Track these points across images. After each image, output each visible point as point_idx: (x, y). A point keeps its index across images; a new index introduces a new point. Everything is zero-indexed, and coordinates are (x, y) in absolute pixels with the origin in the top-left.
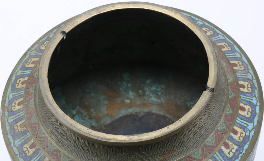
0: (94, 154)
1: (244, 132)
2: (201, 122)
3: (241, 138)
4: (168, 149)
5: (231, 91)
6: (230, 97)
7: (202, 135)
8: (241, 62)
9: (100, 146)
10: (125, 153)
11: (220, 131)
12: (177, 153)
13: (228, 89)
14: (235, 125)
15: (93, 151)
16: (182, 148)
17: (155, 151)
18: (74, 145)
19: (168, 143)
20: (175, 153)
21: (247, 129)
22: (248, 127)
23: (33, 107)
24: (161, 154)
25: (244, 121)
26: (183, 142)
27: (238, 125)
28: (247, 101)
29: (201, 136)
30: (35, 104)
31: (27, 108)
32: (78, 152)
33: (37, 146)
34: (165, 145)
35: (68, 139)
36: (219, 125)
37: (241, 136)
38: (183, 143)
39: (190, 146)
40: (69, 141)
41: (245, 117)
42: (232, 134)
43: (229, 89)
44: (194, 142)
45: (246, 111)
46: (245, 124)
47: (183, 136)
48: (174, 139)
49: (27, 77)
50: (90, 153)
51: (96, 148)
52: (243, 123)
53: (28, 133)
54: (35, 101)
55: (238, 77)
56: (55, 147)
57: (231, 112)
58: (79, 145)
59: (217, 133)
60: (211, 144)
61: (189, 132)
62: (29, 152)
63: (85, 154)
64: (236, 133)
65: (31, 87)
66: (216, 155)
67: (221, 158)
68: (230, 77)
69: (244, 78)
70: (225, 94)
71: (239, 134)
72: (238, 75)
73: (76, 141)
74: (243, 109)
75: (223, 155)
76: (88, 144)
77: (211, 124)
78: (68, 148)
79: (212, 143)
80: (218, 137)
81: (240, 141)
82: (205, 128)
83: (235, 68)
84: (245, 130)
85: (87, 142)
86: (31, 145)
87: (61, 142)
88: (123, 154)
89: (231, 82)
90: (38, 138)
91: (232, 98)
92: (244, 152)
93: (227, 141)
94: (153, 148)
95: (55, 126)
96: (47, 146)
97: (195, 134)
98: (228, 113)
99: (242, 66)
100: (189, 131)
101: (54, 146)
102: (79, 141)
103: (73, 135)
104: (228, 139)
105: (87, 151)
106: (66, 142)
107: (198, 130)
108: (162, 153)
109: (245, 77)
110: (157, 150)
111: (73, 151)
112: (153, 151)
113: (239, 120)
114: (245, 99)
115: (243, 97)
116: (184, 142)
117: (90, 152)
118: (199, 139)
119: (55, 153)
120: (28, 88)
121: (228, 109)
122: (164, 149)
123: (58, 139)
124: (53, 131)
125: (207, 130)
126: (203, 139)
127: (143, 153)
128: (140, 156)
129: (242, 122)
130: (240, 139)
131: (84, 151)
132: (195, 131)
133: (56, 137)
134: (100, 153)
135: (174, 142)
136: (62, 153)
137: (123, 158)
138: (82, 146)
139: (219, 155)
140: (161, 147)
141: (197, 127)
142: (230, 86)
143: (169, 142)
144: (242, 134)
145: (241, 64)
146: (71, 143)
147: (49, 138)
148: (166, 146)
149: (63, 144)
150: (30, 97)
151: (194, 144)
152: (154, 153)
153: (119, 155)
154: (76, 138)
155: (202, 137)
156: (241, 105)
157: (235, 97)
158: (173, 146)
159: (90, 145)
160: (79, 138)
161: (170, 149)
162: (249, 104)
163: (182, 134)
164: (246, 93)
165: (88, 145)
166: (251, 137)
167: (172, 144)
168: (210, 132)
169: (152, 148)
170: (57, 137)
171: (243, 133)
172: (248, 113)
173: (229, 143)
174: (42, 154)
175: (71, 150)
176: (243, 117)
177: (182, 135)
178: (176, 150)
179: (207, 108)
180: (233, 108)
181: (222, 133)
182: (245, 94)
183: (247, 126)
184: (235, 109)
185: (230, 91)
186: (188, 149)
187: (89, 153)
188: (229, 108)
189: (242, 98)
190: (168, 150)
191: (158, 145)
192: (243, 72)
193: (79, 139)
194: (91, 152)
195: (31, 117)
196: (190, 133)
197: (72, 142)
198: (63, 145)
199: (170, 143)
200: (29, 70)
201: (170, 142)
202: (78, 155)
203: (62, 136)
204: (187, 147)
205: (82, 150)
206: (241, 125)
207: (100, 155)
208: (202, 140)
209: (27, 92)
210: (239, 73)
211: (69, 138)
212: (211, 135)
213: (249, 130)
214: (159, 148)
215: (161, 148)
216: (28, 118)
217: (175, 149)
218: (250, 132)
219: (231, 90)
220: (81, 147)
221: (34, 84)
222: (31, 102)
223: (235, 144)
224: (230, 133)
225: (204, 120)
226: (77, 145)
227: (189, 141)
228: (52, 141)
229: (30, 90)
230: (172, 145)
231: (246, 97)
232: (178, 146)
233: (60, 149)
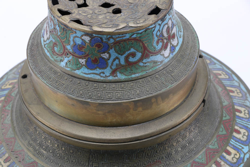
0: (74, 163)
1: (238, 154)
2: (191, 136)
3: (234, 159)
4: (154, 160)
5: (226, 114)
6: (224, 119)
7: (192, 151)
9: (81, 153)
10: (108, 161)
11: (212, 149)
12: (164, 165)
13: (223, 111)
14: (229, 146)
15: (73, 159)
16: (168, 161)
17: (140, 161)
18: (53, 155)
19: (154, 152)
20: (161, 166)
21: (241, 152)
22: (243, 150)
23: (10, 122)
24: (146, 164)
25: (239, 143)
26: (170, 154)
27: (232, 147)
28: (244, 126)
29: (190, 151)
30: (12, 120)
31: (2, 125)
32: (57, 162)
33: (12, 160)
34: (150, 154)
35: (47, 148)
36: (210, 143)
37: (234, 157)
38: (171, 155)
39: (178, 159)
41: (240, 139)
42: (224, 154)
43: (224, 111)
44: (182, 156)
45: (241, 134)
46: (240, 146)
48: (160, 148)
49: (3, 97)
51: (77, 155)
52: (238, 145)
53: (3, 148)
54: (12, 116)
55: (235, 103)
56: (32, 159)
57: (224, 132)
58: (59, 154)
59: (208, 151)
60: (201, 161)
61: (177, 144)
62: (3, 166)
64: (229, 153)
68: (225, 100)
69: (241, 104)
70: (219, 115)
71: (232, 155)
72: (234, 101)
73: (55, 150)
74: (239, 132)
76: (68, 151)
77: (201, 140)
78: (47, 158)
79: (203, 161)
80: (209, 155)
81: (234, 162)
82: (195, 143)
83: (231, 94)
84: (240, 152)
85: (68, 148)
86: (5, 160)
87: (38, 154)
88: (106, 163)
89: (226, 106)
90: (13, 152)
91: (226, 120)
93: (218, 159)
94: (138, 156)
95: (33, 137)
96: (23, 159)
97: (184, 148)
98: (220, 133)
99: (239, 94)
100: (177, 143)
101: (31, 157)
102: (59, 149)
103: (52, 142)
104: (220, 158)
105: (67, 159)
106: (45, 152)
107: (187, 144)
108: (147, 163)
109: (243, 103)
110: (142, 159)
111: (52, 161)
112: (137, 160)
113: (232, 142)
114: (241, 123)
115: (238, 121)
116: (171, 154)
117: (70, 160)
118: (187, 154)
119: (31, 165)
120: (4, 106)
121: (221, 130)
122: (150, 159)
123: (36, 150)
124: (31, 142)
125: (197, 146)
126: (193, 155)
127: (127, 162)
128: (124, 165)
129: (236, 144)
130: (233, 160)
131: (63, 160)
132: (183, 144)
133: (34, 148)
134: (81, 161)
135: (161, 152)
136: (40, 164)
137: (105, 166)
138: (62, 154)
140: (147, 156)
141: (186, 140)
142: (224, 109)
143: (155, 151)
144: (235, 156)
145: (238, 91)
146: (50, 152)
147: (26, 150)
148: (152, 155)
149: (41, 155)
150: (6, 114)
151: (182, 158)
152: (138, 162)
153: (101, 163)
154: (56, 146)
155: (191, 153)
156: (236, 127)
157: (230, 120)
158: (159, 156)
159: (71, 153)
160: (59, 145)
161: (156, 160)
162: (245, 128)
163: (169, 144)
164: (243, 118)
166: (245, 160)
167: (159, 154)
168: (201, 149)
169: (136, 156)
171: (236, 155)
172: (244, 136)
173: (220, 162)
175: (50, 161)
176: (237, 140)
177: (169, 145)
178: (162, 162)
179: (198, 122)
180: (227, 130)
181: (214, 151)
182: (242, 119)
183: (242, 149)
184: (230, 131)
185: (225, 113)
186: (176, 163)
187: (69, 162)
188: (222, 129)
189: (237, 122)
190: (153, 161)
191: (144, 153)
192: (240, 98)
193: (59, 146)
195: (7, 132)
196: (178, 145)
197: (51, 151)
198: (41, 156)
199: (156, 153)
200: (6, 90)
201: (156, 152)
202: (56, 165)
203: (40, 146)
204: (174, 160)
205: (61, 159)
206: (235, 147)
207: (81, 164)
208: (191, 155)
209: (3, 110)
210: (236, 99)
211: (48, 147)
212: (201, 153)
213: (244, 152)
214: (145, 158)
215: (146, 157)
216: (3, 134)
217: (161, 160)
218: (245, 154)
219: (226, 112)
220: (60, 156)
221: (12, 102)
222: (7, 118)
223: (228, 164)
224: (223, 152)
225: (194, 135)
226: (57, 153)
227: (176, 154)
228: (29, 154)
229: (7, 108)
230: (159, 155)
231: (242, 121)
232: (165, 157)
233: (37, 160)
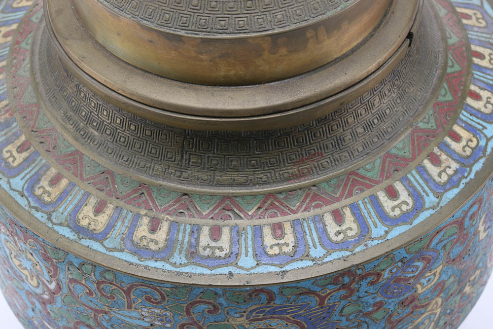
0: (154, 155)
1: (474, 140)
2: (382, 104)
3: (467, 149)
4: (310, 151)
5: (453, 60)
6: (449, 70)
7: (384, 133)
8: (481, 13)
9: (168, 136)
10: (219, 153)
11: (423, 131)
12: (329, 161)
13: (447, 56)
14: (457, 124)
15: (152, 148)
16: (339, 152)
17: (281, 152)
18: (112, 139)
19: (310, 135)
20: (324, 162)
21: (482, 135)
22: (485, 131)
23: (28, 74)
24: (294, 159)
25: (477, 118)
26: (342, 139)
27: (464, 125)
28: (487, 84)
29: (380, 133)
30: (32, 69)
31: (14, 79)
32: (120, 153)
33: (32, 148)
34: (303, 139)
35: (101, 125)
36: (421, 118)
37: (467, 145)
38: (343, 142)
39: (356, 150)
40: (102, 131)
41: (479, 111)
42: (448, 140)
43: (450, 56)
44: (365, 144)
45: (483, 101)
46: (479, 124)
47: (341, 125)
48: (322, 128)
49: (15, 23)
50: (145, 153)
51: (158, 140)
52: (475, 122)
53: (14, 125)
54: (32, 62)
55: (471, 39)
56: (71, 145)
57: (449, 97)
58: (124, 137)
59: (416, 134)
60: (401, 153)
61: (356, 121)
62: (15, 159)
63: (135, 157)
64: (457, 138)
65: (23, 41)
66: (412, 175)
67: (421, 181)
68: (452, 34)
69: (485, 41)
70: (440, 63)
71: (463, 142)
72: (471, 34)
73: (116, 129)
74: (477, 97)
75: (426, 176)
76: (142, 132)
77: (404, 112)
78: (100, 145)
79: (405, 152)
80: (417, 140)
81: (465, 155)
82: (392, 118)
83: (465, 21)
84: (478, 136)
85: (141, 127)
86: (19, 147)
87: (84, 136)
88: (215, 155)
89: (453, 45)
90: (36, 132)
91: (454, 73)
92: (472, 176)
93: (436, 150)
94: (278, 143)
95: (73, 104)
96: (55, 147)
97: (368, 127)
98: (441, 99)
99: (481, 21)
100: (355, 117)
101: (69, 143)
102: (124, 129)
103: (111, 114)
104: (439, 148)
105: (140, 148)
106: (96, 133)
107: (376, 121)
108: (296, 157)
109: (487, 40)
110: (285, 149)
111: (110, 151)
112: (277, 151)
113: (464, 115)
114: (482, 79)
115: (477, 74)
116: (344, 139)
117: (145, 150)
118: (376, 140)
119: (70, 157)
120: (18, 43)
121: (443, 92)
122: (301, 149)
123: (79, 129)
124: (70, 113)
125: (394, 124)
126: (386, 141)
127: (257, 154)
128: (250, 161)
129: (471, 120)
130: (465, 151)
131: (133, 149)
132: (368, 121)
133: (75, 125)
134: (168, 152)
135: (324, 136)
136: (87, 156)
137: (214, 162)
138: (130, 138)
139: (418, 177)
140: (296, 144)
141: (373, 112)
142: (451, 51)
143: (311, 133)
144: (469, 142)
145: (479, 16)
146: (107, 134)
147: (59, 129)
148: (306, 142)
149: (90, 139)
150: (21, 58)
151: (365, 148)
152: (279, 155)
153: (206, 156)
154: (118, 121)
155: (383, 137)
156: (473, 88)
157: (460, 72)
158: (320, 144)
159: (148, 136)
160: (125, 120)
161: (313, 152)
162: (489, 89)
163: (339, 119)
164: (486, 68)
165: (141, 134)
166: (489, 150)
167: (319, 140)
168: (402, 129)
169: (275, 143)
170: (77, 125)
171: (471, 141)
172: (488, 105)
173: (440, 155)
174: (44, 161)
175: (106, 150)
176: (474, 112)
177: (340, 122)
178: (326, 155)
179: (397, 77)
180: (454, 92)
181: (428, 134)
182: (484, 70)
183: (483, 129)
184: (459, 95)
185: (451, 60)
186: (352, 157)
187: (143, 153)
188: (446, 90)
189: (475, 76)
190: (308, 153)
191: (290, 137)
192: (482, 30)
193: (125, 123)
194: (148, 151)
195: (23, 94)
196: (357, 123)
197: (108, 132)
198: (89, 141)
199: (314, 138)
200: (20, 11)
201: (315, 136)
202: (119, 159)
203: (88, 122)
204: (350, 152)
205: (129, 147)
206: (470, 125)
207: (167, 156)
208: (382, 142)
209: (16, 49)
210: (474, 31)
211: (103, 123)
212: (403, 137)
213: (486, 136)
214: (291, 147)
215: (294, 146)
216: (15, 97)
217: (323, 152)
218: (488, 140)
219: (453, 57)
220: (126, 142)
221: (32, 34)
222: (23, 66)
223: (454, 159)
224: (444, 137)
225: (389, 102)
226: (119, 136)
227: (354, 139)
228: (66, 135)
229: (23, 45)
230: (319, 142)
231: (484, 75)
232: (331, 146)
233: (82, 149)
